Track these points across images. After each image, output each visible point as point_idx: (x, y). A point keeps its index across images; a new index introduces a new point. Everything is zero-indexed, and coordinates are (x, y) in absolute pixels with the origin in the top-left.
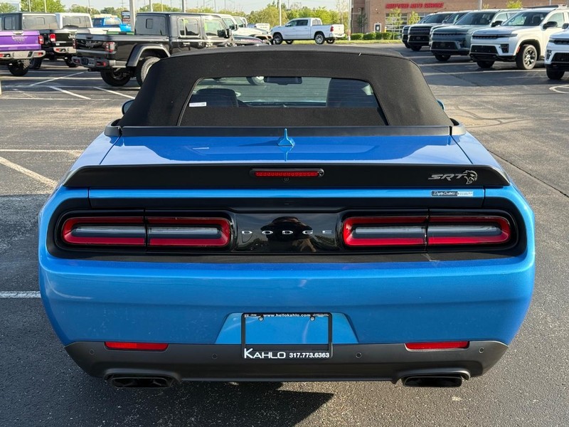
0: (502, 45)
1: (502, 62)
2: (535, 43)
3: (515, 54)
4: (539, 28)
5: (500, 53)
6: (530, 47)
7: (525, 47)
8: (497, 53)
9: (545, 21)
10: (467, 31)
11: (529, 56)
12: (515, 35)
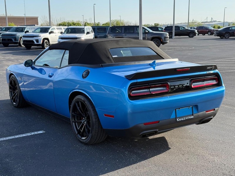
0: (36, 40)
1: (36, 46)
2: (47, 39)
3: (41, 43)
4: (48, 33)
5: (36, 43)
6: (46, 41)
7: (44, 41)
8: (34, 43)
9: (50, 31)
10: (16, 34)
11: (46, 44)
12: (41, 36)
